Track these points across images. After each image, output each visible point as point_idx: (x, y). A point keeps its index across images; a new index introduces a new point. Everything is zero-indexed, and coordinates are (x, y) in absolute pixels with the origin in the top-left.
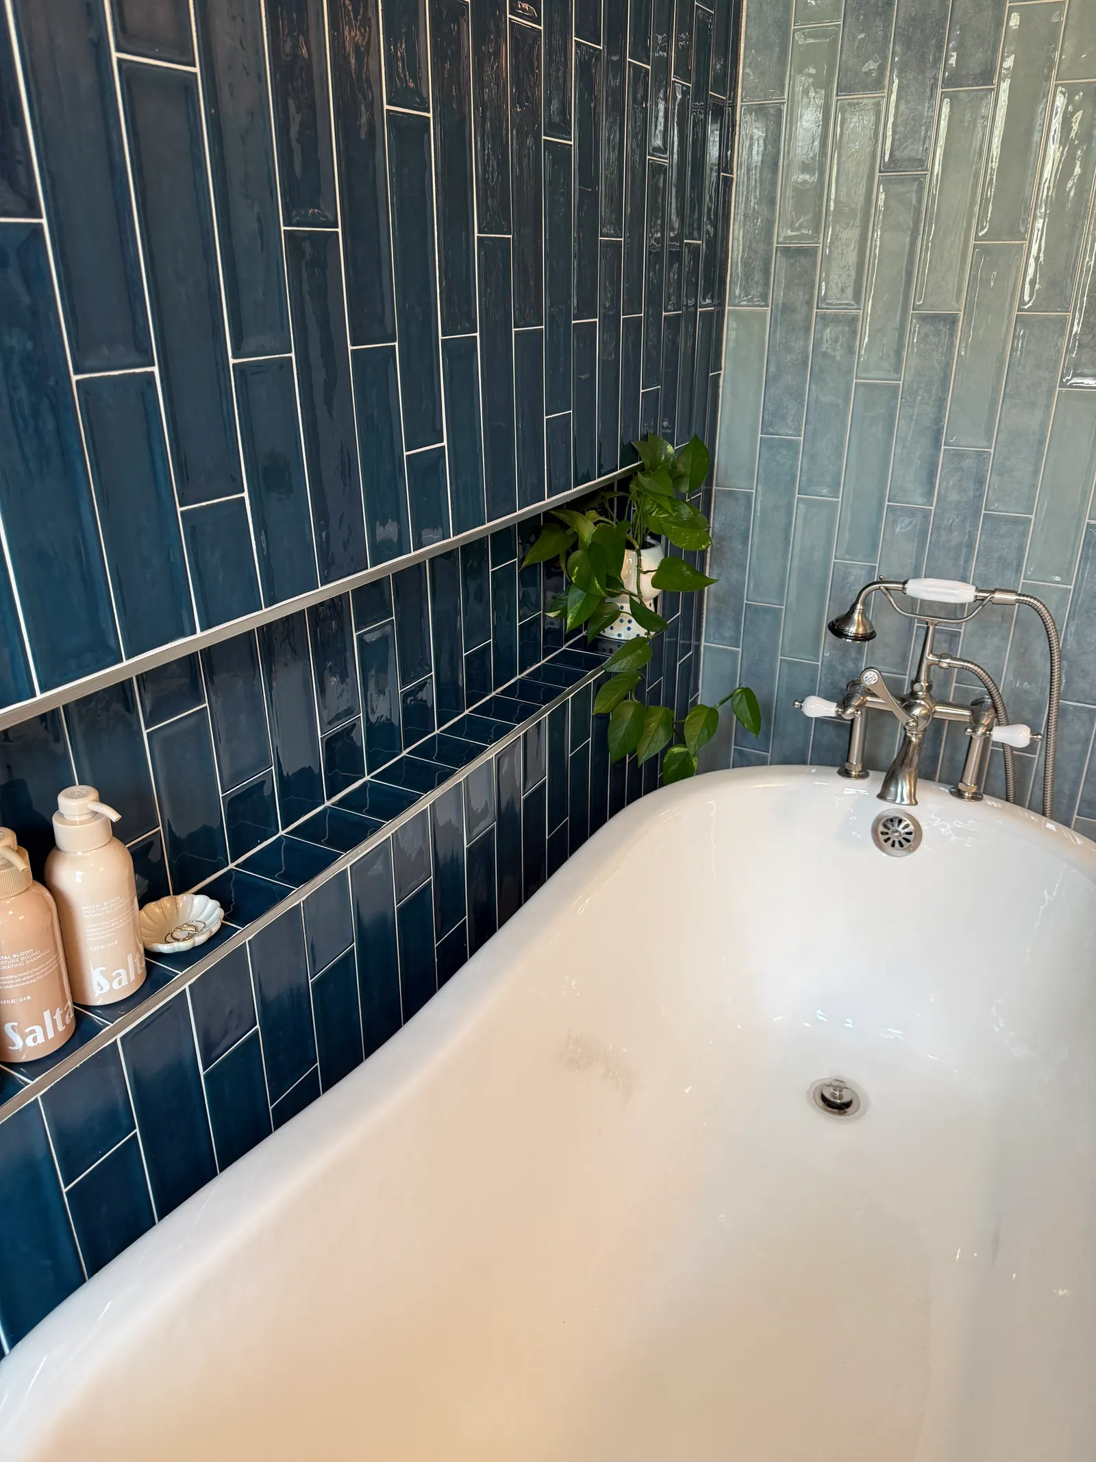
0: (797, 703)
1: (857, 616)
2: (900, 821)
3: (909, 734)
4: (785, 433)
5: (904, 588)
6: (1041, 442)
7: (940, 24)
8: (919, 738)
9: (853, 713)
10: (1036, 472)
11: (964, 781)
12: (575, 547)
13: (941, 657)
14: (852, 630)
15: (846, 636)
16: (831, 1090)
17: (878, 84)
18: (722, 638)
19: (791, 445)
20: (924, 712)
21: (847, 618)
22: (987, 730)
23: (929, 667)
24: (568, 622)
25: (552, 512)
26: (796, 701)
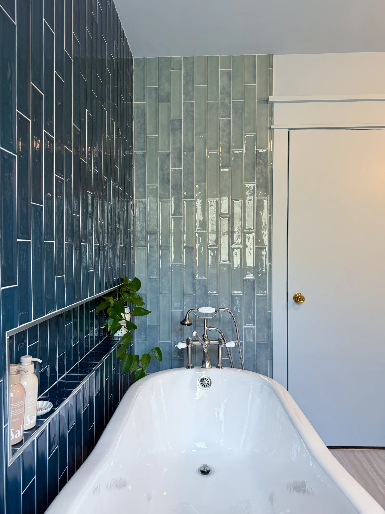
0: (176, 345)
1: (187, 319)
2: (205, 379)
3: (204, 350)
4: (154, 277)
5: (198, 310)
6: (218, 276)
7: (181, 186)
8: (207, 351)
9: (191, 345)
10: (218, 283)
11: (219, 363)
12: (109, 307)
13: (209, 328)
14: (187, 323)
15: (185, 325)
16: (203, 468)
17: (169, 198)
18: (141, 338)
19: (156, 281)
20: (208, 342)
21: (185, 320)
22: (224, 344)
23: (206, 330)
24: (109, 328)
25: (102, 297)
26: (175, 345)
